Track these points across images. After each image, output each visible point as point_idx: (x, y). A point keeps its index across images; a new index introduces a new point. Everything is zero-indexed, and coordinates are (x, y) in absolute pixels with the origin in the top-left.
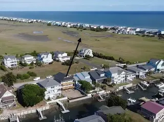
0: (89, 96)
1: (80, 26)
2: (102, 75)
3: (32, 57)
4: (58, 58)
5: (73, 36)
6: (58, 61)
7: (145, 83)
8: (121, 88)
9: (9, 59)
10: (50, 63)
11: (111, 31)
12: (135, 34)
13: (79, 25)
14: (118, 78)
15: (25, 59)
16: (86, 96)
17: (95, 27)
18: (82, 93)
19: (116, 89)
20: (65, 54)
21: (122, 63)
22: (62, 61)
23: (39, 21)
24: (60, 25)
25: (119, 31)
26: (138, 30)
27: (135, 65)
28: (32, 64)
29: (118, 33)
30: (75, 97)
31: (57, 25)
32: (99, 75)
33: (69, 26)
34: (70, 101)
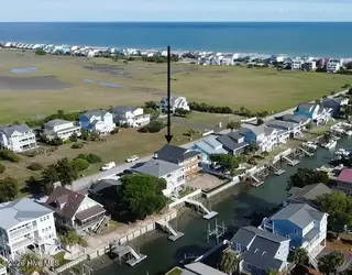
0: (236, 179)
1: (117, 53)
2: (241, 140)
3: (71, 124)
4: (125, 119)
5: (115, 73)
6: (126, 126)
7: (310, 144)
8: (277, 158)
9: (16, 133)
10: (112, 133)
11: (186, 61)
12: (233, 63)
13: (113, 50)
14: (267, 141)
15: (56, 129)
16: (230, 181)
17: (151, 55)
18: (221, 178)
19: (271, 161)
20: (140, 111)
21: (249, 117)
22: (135, 125)
23: (8, 45)
24: (68, 53)
25: (203, 59)
26: (236, 56)
27: (272, 117)
28: (73, 138)
29: (201, 64)
30: (214, 186)
31: (60, 52)
32: (236, 141)
33: (91, 53)
34: (208, 195)
